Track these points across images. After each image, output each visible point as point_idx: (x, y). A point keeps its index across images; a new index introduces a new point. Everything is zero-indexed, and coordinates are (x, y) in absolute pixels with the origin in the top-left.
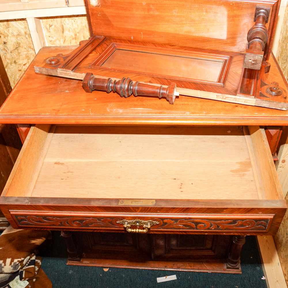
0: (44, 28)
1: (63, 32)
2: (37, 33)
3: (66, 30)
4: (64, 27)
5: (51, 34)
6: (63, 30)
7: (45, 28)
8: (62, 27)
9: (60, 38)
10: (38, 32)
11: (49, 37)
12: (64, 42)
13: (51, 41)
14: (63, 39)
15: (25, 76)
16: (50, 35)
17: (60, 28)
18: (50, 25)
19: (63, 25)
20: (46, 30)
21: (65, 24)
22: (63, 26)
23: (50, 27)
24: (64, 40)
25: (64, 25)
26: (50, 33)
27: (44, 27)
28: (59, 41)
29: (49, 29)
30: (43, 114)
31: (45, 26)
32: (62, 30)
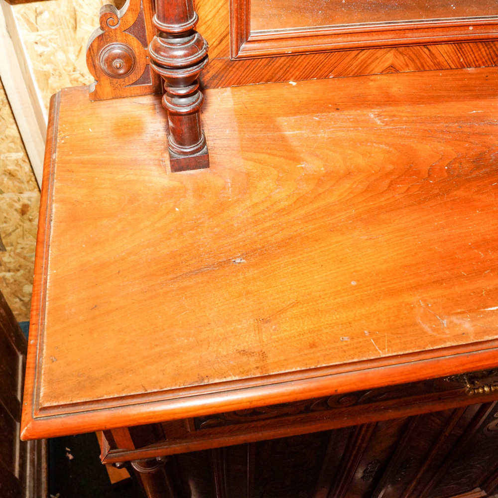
0: (18, 19)
1: (76, 28)
2: (9, 38)
3: (82, 22)
4: (77, 13)
5: (40, 35)
6: (76, 23)
7: (23, 20)
8: (73, 14)
9: (67, 45)
10: (11, 37)
11: (36, 43)
12: (77, 53)
13: (41, 56)
14: (74, 46)
15: (56, 208)
16: (37, 39)
17: (68, 17)
18: (38, 11)
19: (74, 8)
20: (27, 26)
21: (81, 6)
22: (75, 11)
23: (36, 17)
24: (80, 47)
25: (77, 8)
26: (39, 33)
27: (20, 17)
28: (66, 52)
29: (34, 23)
30: (217, 381)
31: (22, 15)
32: (73, 22)
